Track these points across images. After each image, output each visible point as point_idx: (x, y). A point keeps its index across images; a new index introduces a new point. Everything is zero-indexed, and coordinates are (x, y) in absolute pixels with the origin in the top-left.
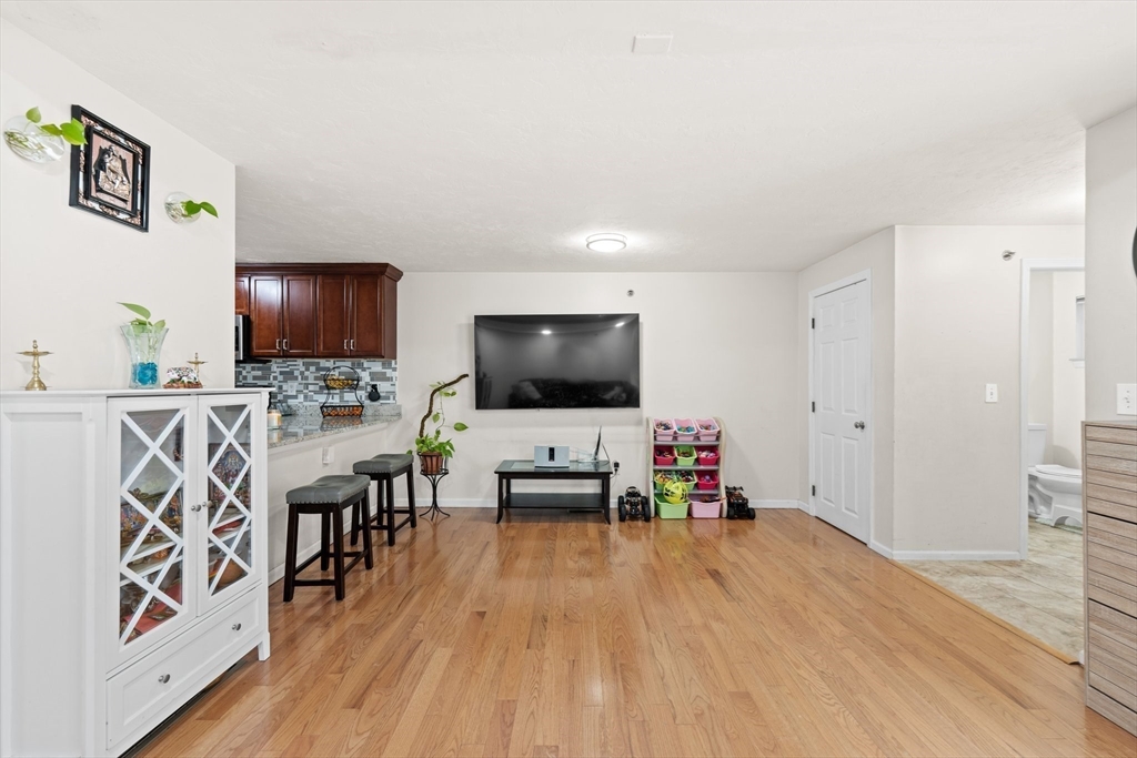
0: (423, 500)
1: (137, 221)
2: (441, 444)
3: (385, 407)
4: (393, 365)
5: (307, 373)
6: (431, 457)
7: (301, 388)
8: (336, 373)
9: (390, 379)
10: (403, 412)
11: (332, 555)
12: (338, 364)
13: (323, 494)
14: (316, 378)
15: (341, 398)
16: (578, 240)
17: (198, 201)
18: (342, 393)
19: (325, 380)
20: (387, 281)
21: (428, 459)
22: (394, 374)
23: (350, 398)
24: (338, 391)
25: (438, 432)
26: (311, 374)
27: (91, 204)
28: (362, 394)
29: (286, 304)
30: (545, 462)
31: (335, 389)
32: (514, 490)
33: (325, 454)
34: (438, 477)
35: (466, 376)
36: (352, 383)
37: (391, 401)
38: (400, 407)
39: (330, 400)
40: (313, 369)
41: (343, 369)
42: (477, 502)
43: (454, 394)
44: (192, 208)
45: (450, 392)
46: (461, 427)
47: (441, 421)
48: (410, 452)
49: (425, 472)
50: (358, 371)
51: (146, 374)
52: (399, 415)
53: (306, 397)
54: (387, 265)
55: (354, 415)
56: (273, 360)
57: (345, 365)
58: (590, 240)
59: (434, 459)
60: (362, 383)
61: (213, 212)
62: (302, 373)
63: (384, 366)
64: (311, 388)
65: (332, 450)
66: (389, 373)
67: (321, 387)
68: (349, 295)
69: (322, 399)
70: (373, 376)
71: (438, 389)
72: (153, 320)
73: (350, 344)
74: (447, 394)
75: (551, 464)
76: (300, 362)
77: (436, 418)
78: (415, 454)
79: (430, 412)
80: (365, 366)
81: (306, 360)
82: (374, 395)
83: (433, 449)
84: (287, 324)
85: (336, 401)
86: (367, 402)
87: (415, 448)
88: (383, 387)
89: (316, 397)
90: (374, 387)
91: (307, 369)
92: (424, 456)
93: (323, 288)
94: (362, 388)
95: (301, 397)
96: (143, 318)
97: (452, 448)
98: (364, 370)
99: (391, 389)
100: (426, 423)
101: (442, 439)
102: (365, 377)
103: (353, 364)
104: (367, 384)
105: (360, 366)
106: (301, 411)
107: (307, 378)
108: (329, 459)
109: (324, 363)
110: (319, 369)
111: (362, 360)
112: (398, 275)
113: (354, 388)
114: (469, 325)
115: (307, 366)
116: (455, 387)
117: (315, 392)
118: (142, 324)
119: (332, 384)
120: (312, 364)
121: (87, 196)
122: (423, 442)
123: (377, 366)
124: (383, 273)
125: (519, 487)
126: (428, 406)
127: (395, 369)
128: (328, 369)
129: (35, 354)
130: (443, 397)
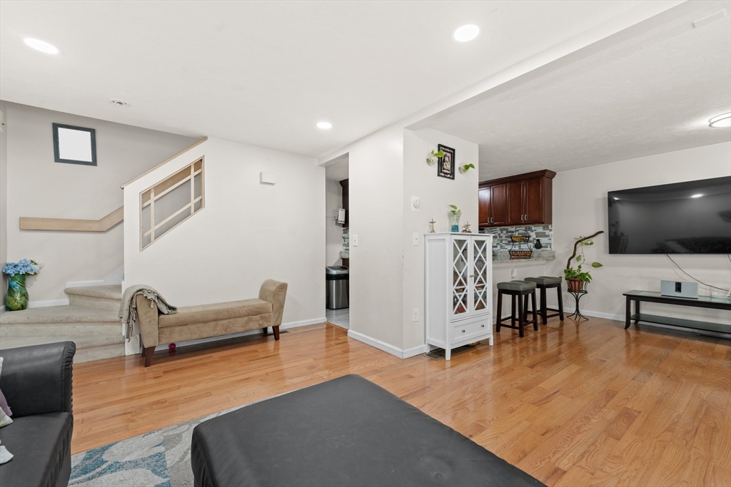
0: (569, 308)
1: (452, 177)
2: (582, 274)
3: (545, 252)
4: (550, 228)
5: (502, 234)
6: (575, 281)
7: (499, 242)
8: (516, 234)
9: (548, 236)
10: (556, 255)
11: (517, 320)
12: (517, 229)
13: (513, 286)
14: (506, 237)
15: (520, 247)
16: (702, 123)
17: (468, 164)
18: (520, 244)
19: (511, 237)
20: (546, 179)
21: (573, 283)
22: (551, 233)
23: (525, 247)
24: (517, 243)
25: (580, 267)
26: (504, 235)
27: (443, 174)
28: (531, 245)
29: (492, 199)
30: (672, 293)
31: (516, 242)
32: (642, 311)
33: (512, 272)
34: (580, 294)
35: (603, 232)
36: (526, 239)
37: (549, 249)
38: (554, 252)
39: (513, 248)
40: (504, 232)
41: (520, 231)
42: (610, 316)
43: (592, 244)
44: (467, 167)
45: (589, 243)
46: (597, 265)
47: (581, 261)
48: (561, 277)
49: (570, 290)
50: (529, 232)
51: (455, 228)
52: (554, 257)
53: (501, 247)
54: (546, 170)
55: (527, 255)
56: (486, 228)
57: (521, 230)
58: (712, 121)
59: (577, 283)
60: (531, 239)
61: (473, 167)
62: (499, 234)
63: (544, 228)
64: (504, 242)
65: (516, 270)
66: (547, 232)
67: (509, 242)
68: (524, 190)
69: (509, 247)
70: (538, 234)
71: (580, 241)
72: (457, 211)
73: (524, 217)
74: (587, 244)
75: (678, 294)
76: (498, 229)
77: (579, 259)
78: (563, 280)
79: (574, 255)
80: (533, 229)
81: (502, 228)
82: (538, 246)
83: (576, 277)
84: (493, 210)
85: (517, 248)
86: (534, 249)
87: (564, 275)
88: (543, 241)
89: (506, 247)
90: (538, 241)
91: (502, 233)
92: (570, 280)
93: (510, 190)
94: (531, 242)
95: (499, 246)
96: (454, 210)
97: (590, 277)
98: (532, 231)
99: (549, 242)
100: (571, 261)
101: (583, 271)
102: (533, 235)
103: (526, 228)
104: (534, 239)
105: (530, 229)
106: (499, 254)
107: (501, 237)
108: (515, 275)
109: (510, 229)
110: (508, 232)
111: (531, 226)
112: (553, 174)
113: (527, 241)
114: (604, 198)
115: (502, 230)
116: (593, 240)
117: (506, 244)
118: (454, 212)
119: (514, 239)
120: (504, 229)
121: (441, 172)
122: (569, 272)
123: (540, 229)
124: (543, 176)
125: (647, 309)
126: (573, 251)
127: (551, 230)
128: (513, 232)
129: (432, 223)
130: (584, 246)
